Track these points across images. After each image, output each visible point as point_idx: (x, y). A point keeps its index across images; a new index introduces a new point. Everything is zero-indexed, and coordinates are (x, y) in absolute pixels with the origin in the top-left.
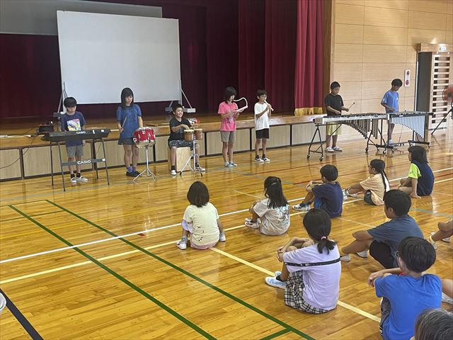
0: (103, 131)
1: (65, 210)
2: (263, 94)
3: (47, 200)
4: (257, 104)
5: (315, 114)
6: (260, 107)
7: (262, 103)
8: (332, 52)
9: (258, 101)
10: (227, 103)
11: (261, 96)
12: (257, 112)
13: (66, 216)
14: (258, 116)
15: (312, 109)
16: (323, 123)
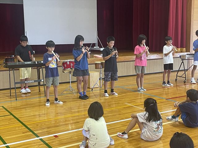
0: (42, 62)
1: (12, 114)
2: (170, 40)
3: (3, 107)
4: (165, 46)
5: (181, 52)
6: (167, 49)
7: (169, 45)
8: (192, 14)
9: (165, 44)
10: (140, 46)
11: (169, 41)
12: (165, 52)
13: (10, 119)
14: (166, 55)
15: (179, 49)
16: (187, 58)
